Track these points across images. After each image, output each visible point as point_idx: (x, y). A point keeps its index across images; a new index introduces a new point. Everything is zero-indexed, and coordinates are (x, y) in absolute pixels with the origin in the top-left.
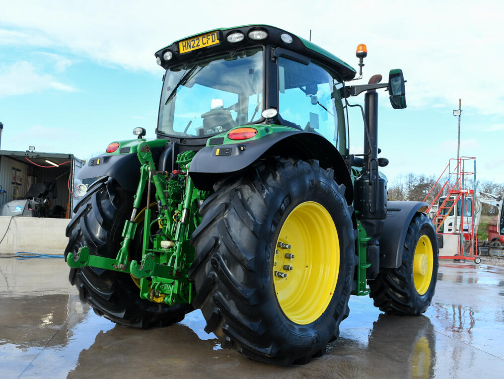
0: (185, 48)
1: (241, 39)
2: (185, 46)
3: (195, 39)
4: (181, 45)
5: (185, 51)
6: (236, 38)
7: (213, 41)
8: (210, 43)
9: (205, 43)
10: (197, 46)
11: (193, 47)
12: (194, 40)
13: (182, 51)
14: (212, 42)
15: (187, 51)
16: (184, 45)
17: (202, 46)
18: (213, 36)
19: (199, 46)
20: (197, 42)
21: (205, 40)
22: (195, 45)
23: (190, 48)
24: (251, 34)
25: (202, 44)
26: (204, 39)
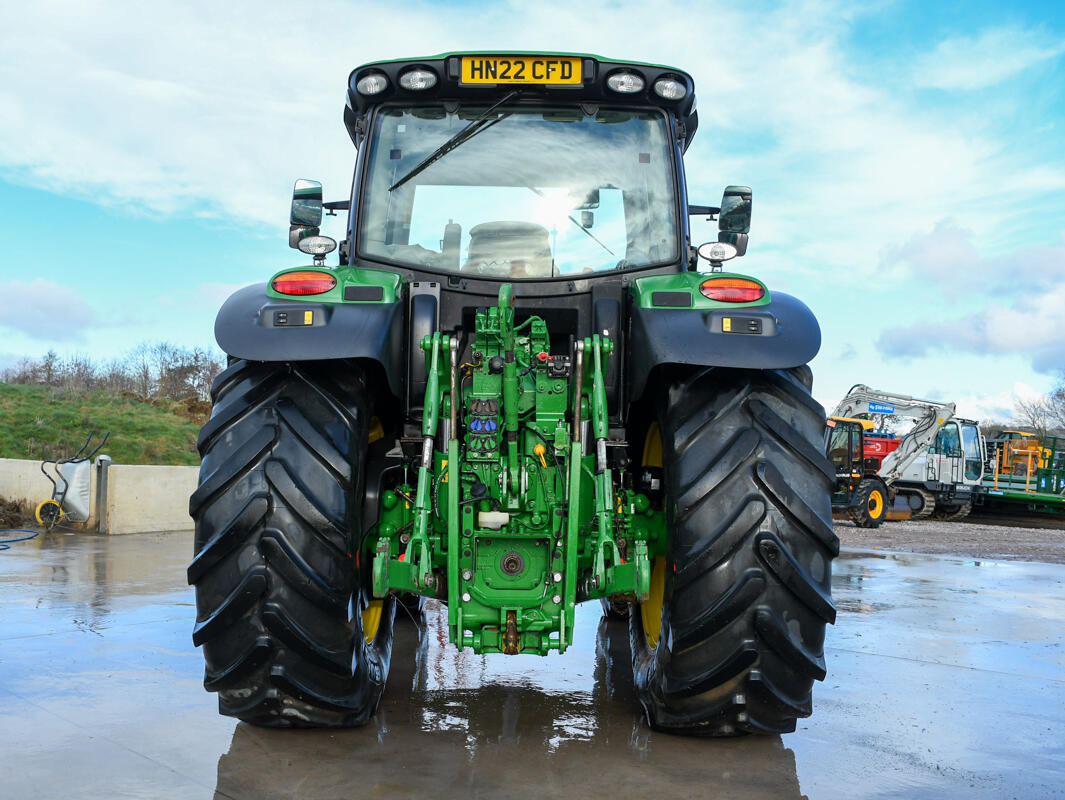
0: (477, 73)
1: (637, 89)
2: (480, 69)
3: (512, 61)
4: (466, 65)
5: (477, 80)
6: (625, 84)
7: (563, 77)
8: (556, 80)
9: (542, 76)
10: (516, 77)
11: (502, 77)
12: (509, 65)
13: (467, 78)
14: (561, 78)
15: (484, 81)
16: (477, 65)
17: (529, 79)
18: (567, 66)
19: (522, 78)
20: (515, 69)
21: (541, 69)
22: (511, 73)
23: (494, 77)
24: (660, 83)
25: (530, 75)
26: (538, 66)
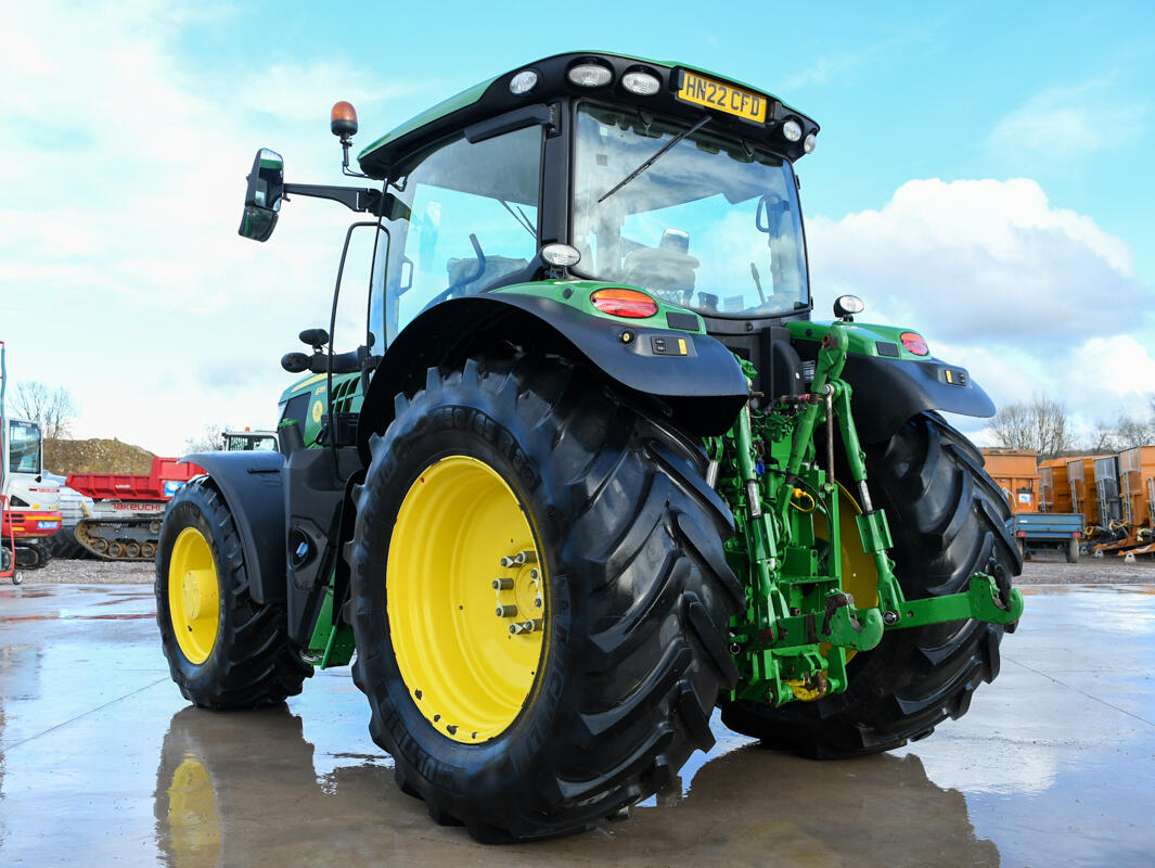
0: (691, 90)
1: (797, 139)
2: (693, 87)
3: (718, 86)
4: (685, 77)
5: (691, 99)
8: (745, 114)
9: (737, 108)
10: (719, 103)
11: (709, 100)
12: (715, 87)
13: (684, 95)
14: (751, 112)
15: (696, 100)
16: (692, 83)
17: (727, 109)
18: (757, 102)
19: (723, 105)
20: (720, 94)
21: (738, 100)
22: (716, 98)
23: (703, 98)
25: (729, 103)
26: (736, 95)
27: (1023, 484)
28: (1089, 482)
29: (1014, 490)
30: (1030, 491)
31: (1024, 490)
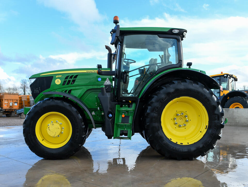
27: (16, 101)
28: (28, 101)
29: (14, 102)
30: (17, 103)
31: (16, 103)
